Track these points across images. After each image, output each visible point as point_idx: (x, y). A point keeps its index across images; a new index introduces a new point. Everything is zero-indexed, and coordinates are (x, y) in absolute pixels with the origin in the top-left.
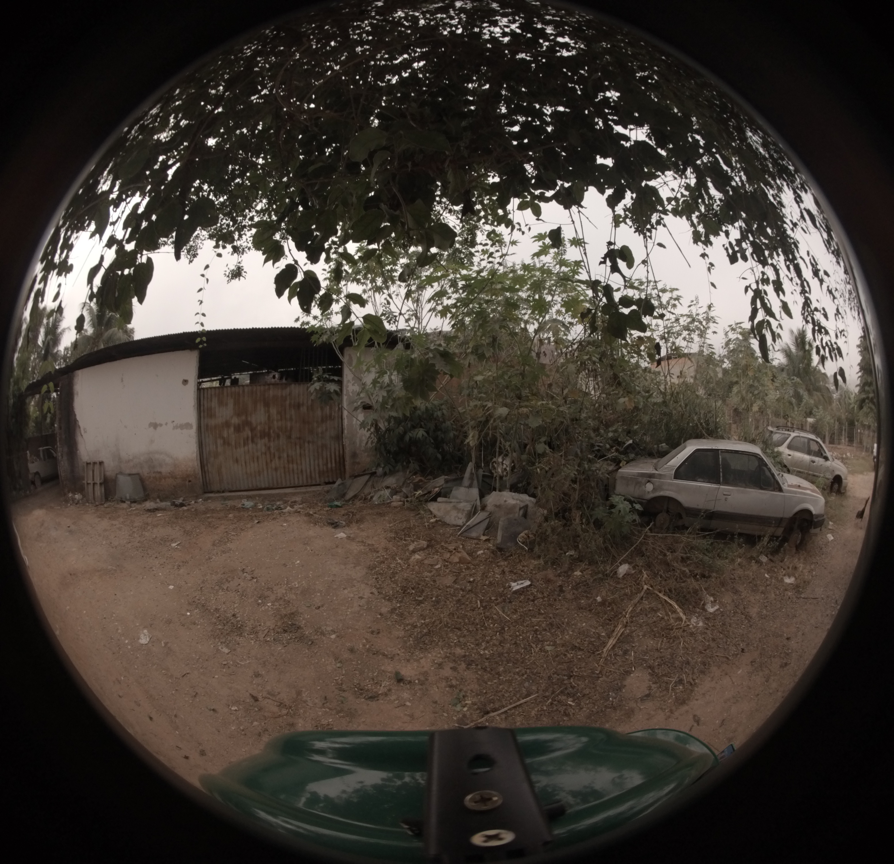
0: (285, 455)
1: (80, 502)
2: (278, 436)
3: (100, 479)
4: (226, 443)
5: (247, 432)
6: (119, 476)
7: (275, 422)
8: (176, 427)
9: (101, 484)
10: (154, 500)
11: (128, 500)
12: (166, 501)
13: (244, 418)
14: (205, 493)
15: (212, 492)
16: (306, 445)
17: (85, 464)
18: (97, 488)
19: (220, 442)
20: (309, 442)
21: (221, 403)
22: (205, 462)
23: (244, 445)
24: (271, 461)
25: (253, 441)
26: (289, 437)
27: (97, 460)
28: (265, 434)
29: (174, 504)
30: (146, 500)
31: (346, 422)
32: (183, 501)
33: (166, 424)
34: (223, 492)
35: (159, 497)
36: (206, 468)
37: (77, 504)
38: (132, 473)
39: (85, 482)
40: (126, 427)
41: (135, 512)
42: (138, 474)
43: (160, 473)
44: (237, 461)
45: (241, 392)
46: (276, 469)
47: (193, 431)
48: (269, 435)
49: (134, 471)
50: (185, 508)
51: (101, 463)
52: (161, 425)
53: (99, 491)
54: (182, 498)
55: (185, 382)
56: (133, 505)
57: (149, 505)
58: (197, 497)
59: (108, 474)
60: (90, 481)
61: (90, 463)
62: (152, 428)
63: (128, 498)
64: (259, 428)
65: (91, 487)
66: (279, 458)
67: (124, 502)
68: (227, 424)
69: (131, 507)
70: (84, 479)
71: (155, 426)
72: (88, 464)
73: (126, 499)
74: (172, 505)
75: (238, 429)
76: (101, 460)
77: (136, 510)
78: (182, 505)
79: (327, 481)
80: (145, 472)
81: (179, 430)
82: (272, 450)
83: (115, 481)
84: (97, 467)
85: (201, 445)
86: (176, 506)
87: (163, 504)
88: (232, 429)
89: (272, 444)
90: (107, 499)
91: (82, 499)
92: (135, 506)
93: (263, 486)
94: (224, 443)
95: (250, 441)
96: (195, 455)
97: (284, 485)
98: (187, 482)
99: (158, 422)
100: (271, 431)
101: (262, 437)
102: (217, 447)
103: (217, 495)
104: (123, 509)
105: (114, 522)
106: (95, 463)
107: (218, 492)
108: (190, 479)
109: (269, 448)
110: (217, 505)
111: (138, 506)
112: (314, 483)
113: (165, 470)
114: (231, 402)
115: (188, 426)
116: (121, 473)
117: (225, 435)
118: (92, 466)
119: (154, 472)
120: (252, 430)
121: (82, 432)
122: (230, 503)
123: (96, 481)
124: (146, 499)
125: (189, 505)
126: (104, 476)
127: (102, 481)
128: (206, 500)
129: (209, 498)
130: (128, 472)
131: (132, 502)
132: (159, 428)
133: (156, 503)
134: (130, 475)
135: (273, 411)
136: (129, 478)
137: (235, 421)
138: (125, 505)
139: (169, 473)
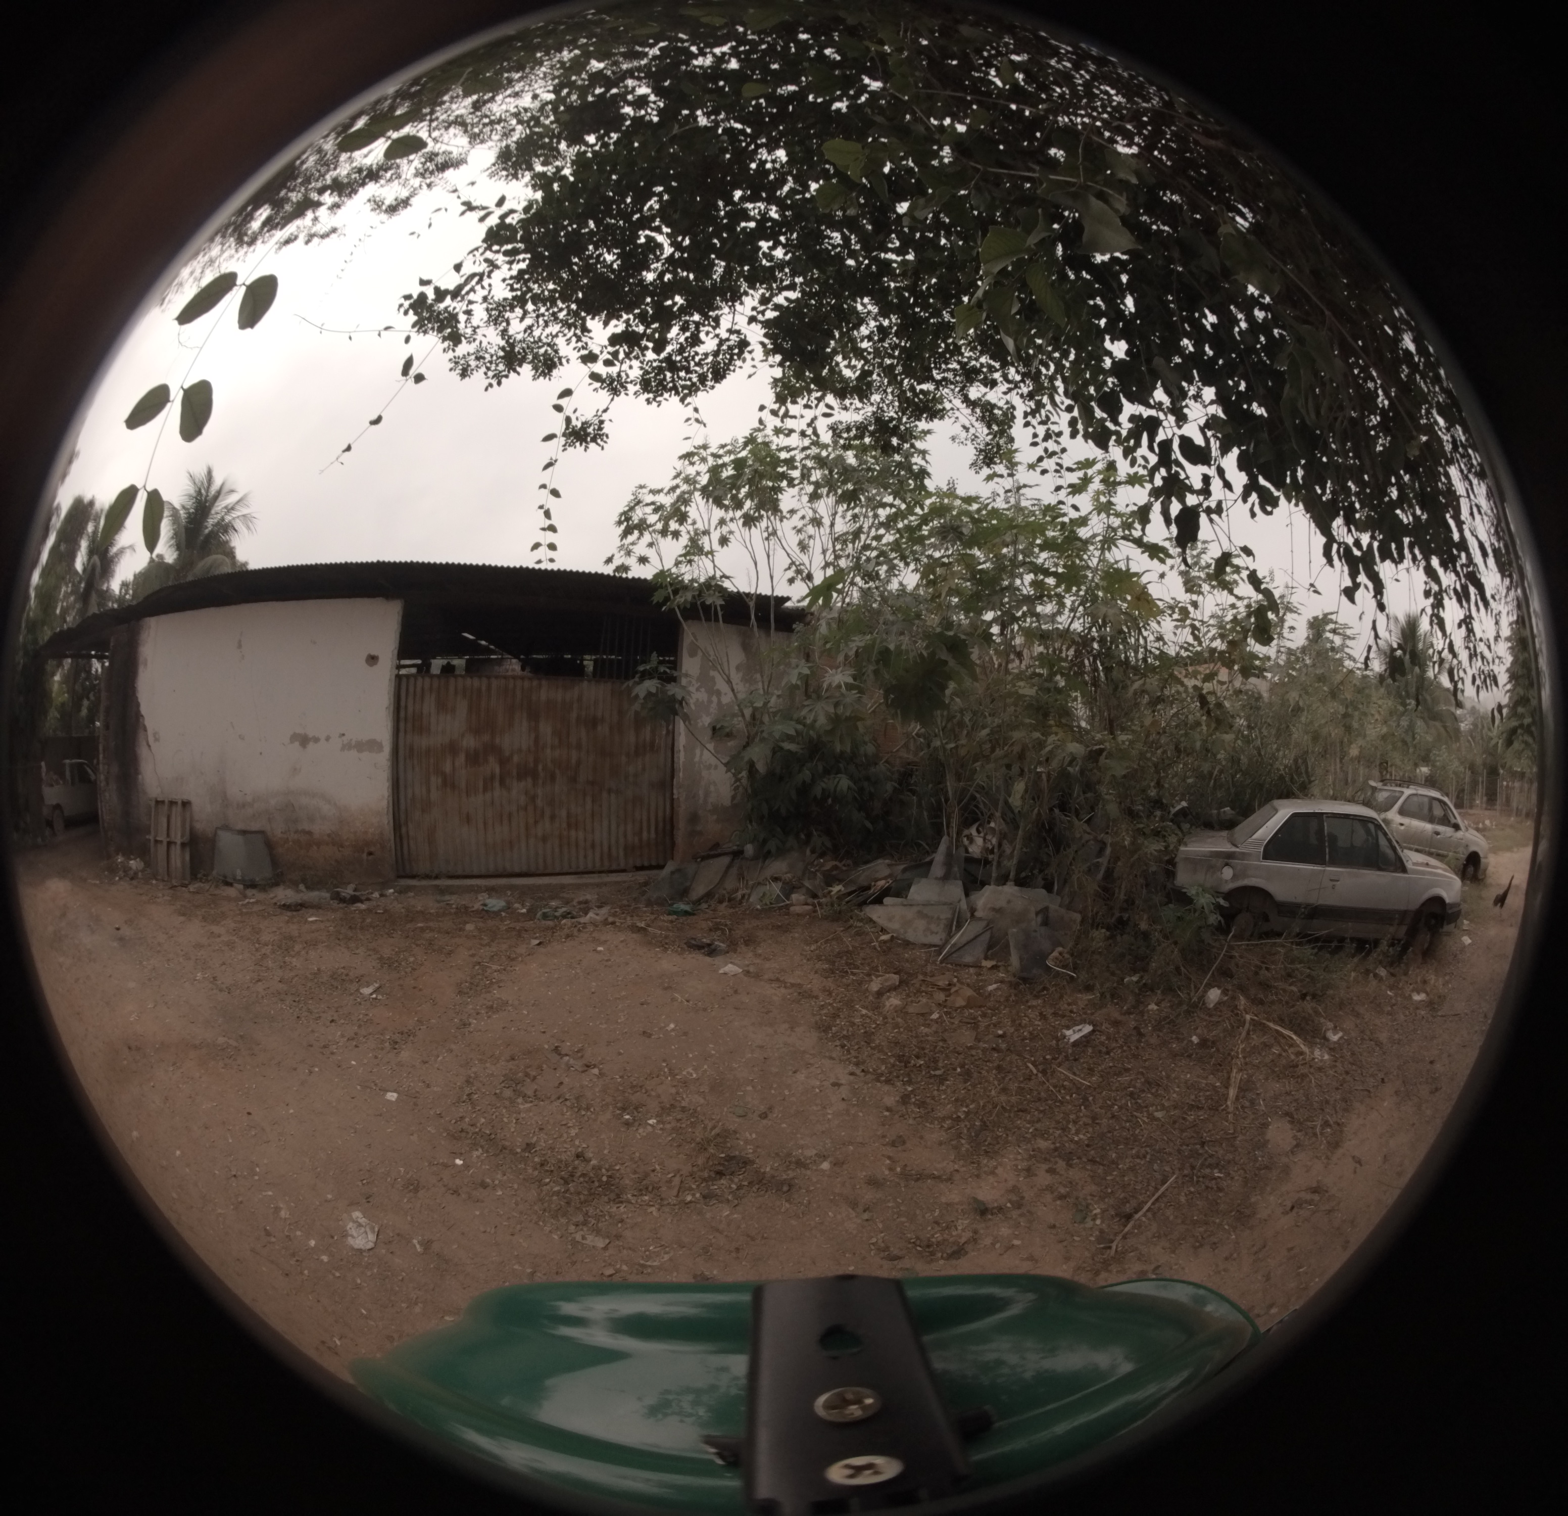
0: (564, 813)
1: (140, 875)
2: (553, 778)
3: (182, 836)
4: (448, 783)
5: (493, 766)
6: (220, 833)
7: (548, 751)
8: (348, 747)
9: (183, 845)
10: (294, 884)
11: (239, 882)
12: (318, 890)
13: (486, 738)
14: (400, 877)
15: (413, 877)
16: (605, 795)
17: (153, 804)
18: (176, 851)
19: (435, 781)
20: (609, 791)
21: (442, 706)
22: (403, 816)
23: (485, 790)
24: (536, 822)
25: (502, 782)
26: (574, 780)
27: (179, 797)
28: (527, 772)
29: (337, 897)
30: (277, 884)
31: (681, 757)
32: (355, 890)
33: (328, 739)
34: (436, 877)
35: (304, 881)
36: (404, 830)
37: (132, 879)
38: (248, 828)
39: (151, 837)
40: (241, 737)
41: (256, 908)
42: (262, 832)
43: (310, 833)
44: (468, 819)
45: (484, 688)
46: (544, 839)
47: (384, 757)
48: (535, 775)
49: (255, 826)
50: (363, 906)
51: (186, 804)
52: (316, 740)
53: (179, 859)
54: (352, 886)
55: (372, 659)
56: (249, 892)
57: (284, 894)
58: (384, 885)
59: (199, 826)
60: (162, 837)
61: (163, 802)
62: (297, 744)
63: (239, 878)
64: (516, 759)
65: (162, 849)
66: (553, 818)
67: (231, 885)
68: (452, 748)
69: (245, 897)
70: (149, 833)
71: (304, 740)
72: (158, 803)
73: (235, 879)
74: (332, 899)
75: (474, 758)
76: (185, 797)
77: (257, 902)
78: (355, 900)
79: (638, 864)
80: (277, 830)
81: (354, 753)
82: (539, 802)
83: (212, 841)
84: (177, 811)
85: (396, 785)
86: (342, 900)
87: (313, 896)
88: (462, 758)
89: (540, 792)
90: (194, 877)
91: (143, 871)
92: (254, 896)
93: (517, 870)
94: (445, 783)
95: (497, 784)
96: (384, 803)
97: (557, 870)
98: (365, 856)
99: (311, 735)
100: (540, 767)
101: (520, 778)
102: (429, 791)
103: (424, 883)
104: (229, 899)
105: (215, 929)
106: (172, 803)
107: (427, 877)
108: (372, 849)
109: (533, 798)
110: (426, 903)
111: (261, 896)
112: (614, 867)
113: (319, 829)
114: (462, 706)
115: (373, 745)
116: (226, 828)
117: (448, 768)
118: (166, 807)
119: (296, 832)
120: (503, 761)
121: (151, 739)
122: (454, 900)
123: (173, 839)
124: (277, 881)
125: (368, 899)
126: (192, 829)
127: (186, 839)
128: (402, 891)
129: (409, 889)
130: (240, 826)
131: (247, 887)
132: (311, 746)
133: (298, 891)
134: (244, 832)
135: (546, 729)
136: (240, 839)
137: (470, 742)
138: (232, 892)
139: (329, 835)
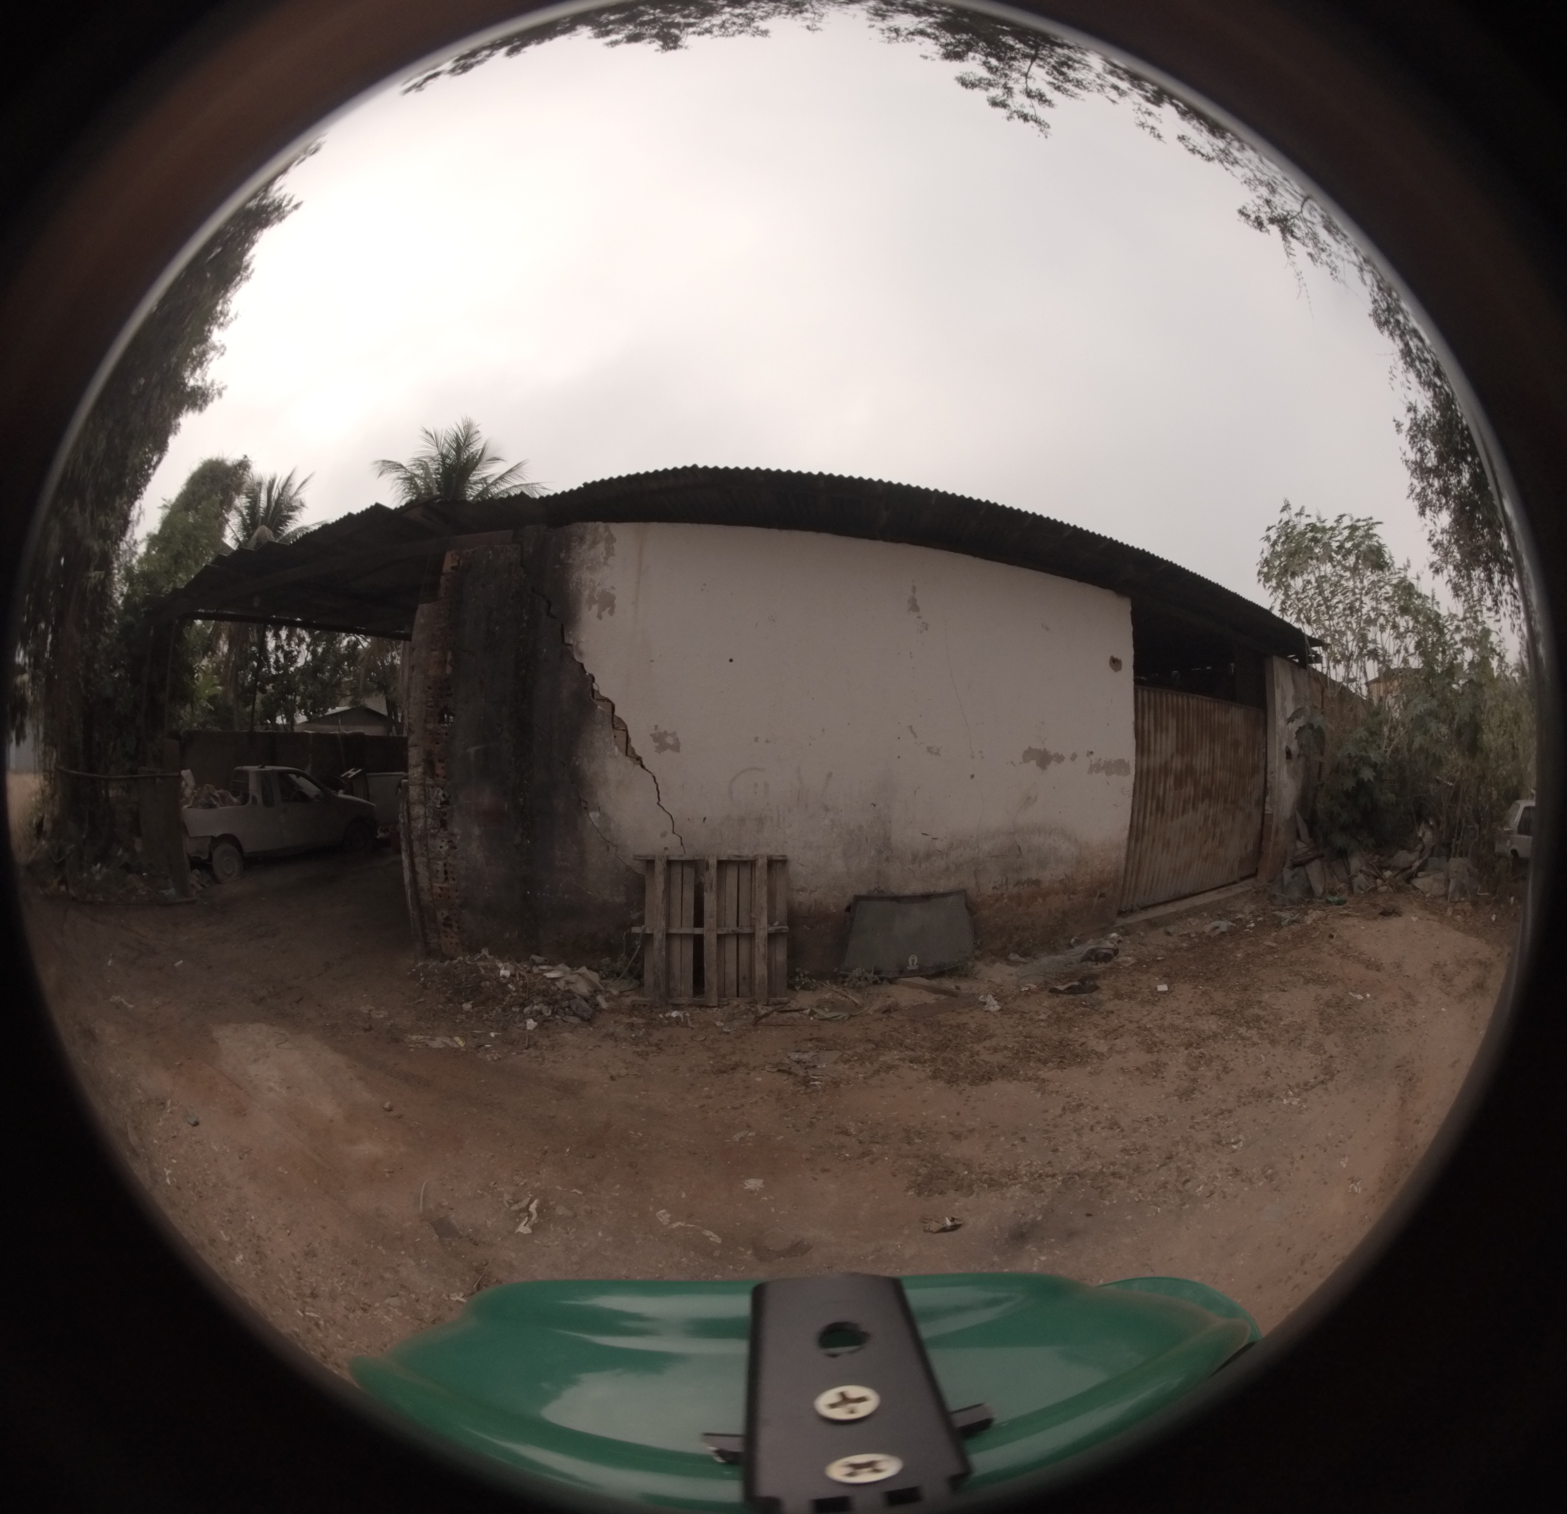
0: (1219, 832)
4: (1161, 808)
5: (1189, 790)
8: (1095, 768)
13: (1187, 759)
16: (1238, 813)
19: (1151, 805)
20: (1240, 809)
21: (1158, 724)
23: (1184, 813)
24: (1204, 842)
25: (1193, 804)
28: (1207, 793)
33: (1074, 757)
34: (1134, 911)
38: (933, 890)
40: (933, 751)
44: (1169, 845)
45: (1185, 707)
46: (1207, 858)
47: (1129, 781)
48: (1211, 796)
52: (1060, 759)
55: (1115, 663)
58: (1106, 930)
62: (1033, 763)
64: (1202, 780)
66: (1214, 836)
68: (1165, 770)
71: (1043, 759)
75: (1179, 783)
80: (987, 884)
81: (1102, 776)
82: (1209, 823)
88: (1171, 781)
89: (1211, 812)
93: (1188, 890)
94: (1157, 808)
95: (1190, 806)
96: (1126, 834)
97: (1206, 887)
99: (1052, 751)
100: (1213, 788)
101: (1203, 799)
109: (1208, 819)
112: (1232, 879)
114: (1172, 723)
115: (1120, 767)
117: (1161, 792)
120: (1195, 783)
129: (1128, 928)
132: (1053, 766)
134: (924, 897)
135: (1217, 750)
137: (1177, 764)
139: (1061, 881)
